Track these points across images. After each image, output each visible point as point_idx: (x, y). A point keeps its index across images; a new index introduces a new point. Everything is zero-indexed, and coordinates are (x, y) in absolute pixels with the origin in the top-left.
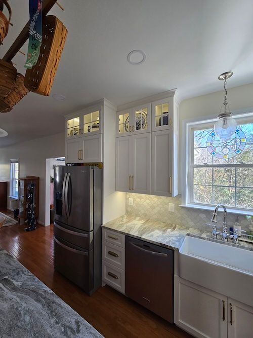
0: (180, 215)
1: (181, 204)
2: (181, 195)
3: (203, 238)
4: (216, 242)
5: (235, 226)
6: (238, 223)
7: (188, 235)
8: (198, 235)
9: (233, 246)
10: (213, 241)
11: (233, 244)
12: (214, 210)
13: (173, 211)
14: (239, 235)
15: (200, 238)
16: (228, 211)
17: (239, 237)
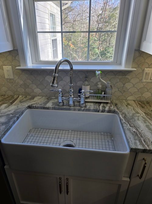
0: (22, 82)
1: (20, 66)
2: (17, 50)
3: (48, 108)
4: (62, 109)
5: (83, 87)
6: (86, 83)
7: (30, 107)
8: (42, 106)
9: (79, 110)
10: (59, 109)
11: (79, 108)
12: (54, 68)
13: (12, 77)
14: (87, 96)
15: (44, 108)
16: (75, 67)
17: (86, 98)
